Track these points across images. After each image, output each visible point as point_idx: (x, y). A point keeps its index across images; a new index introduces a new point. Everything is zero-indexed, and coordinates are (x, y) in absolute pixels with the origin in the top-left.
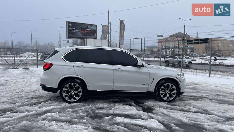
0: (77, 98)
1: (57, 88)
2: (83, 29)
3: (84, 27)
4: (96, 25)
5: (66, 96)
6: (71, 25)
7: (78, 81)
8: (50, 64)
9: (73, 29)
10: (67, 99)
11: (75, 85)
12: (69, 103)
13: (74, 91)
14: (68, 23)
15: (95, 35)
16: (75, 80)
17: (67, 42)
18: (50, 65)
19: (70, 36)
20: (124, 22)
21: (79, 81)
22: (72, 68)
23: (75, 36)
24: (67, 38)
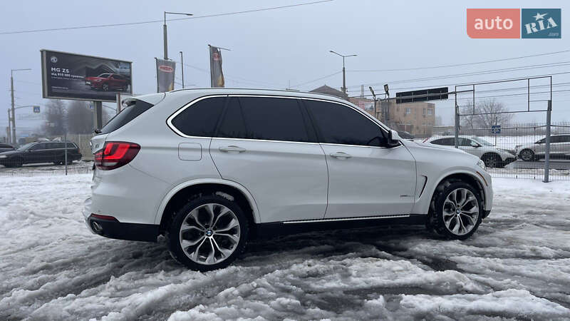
0: (228, 253)
1: (159, 224)
2: (90, 73)
3: (94, 68)
4: (130, 63)
5: (191, 249)
6: (55, 61)
7: (225, 195)
8: (129, 146)
9: (61, 72)
10: (193, 256)
11: (217, 211)
12: (204, 269)
13: (215, 229)
14: (47, 55)
15: (129, 89)
16: (219, 193)
17: (34, 112)
18: (131, 148)
19: (53, 90)
20: (219, 53)
21: (230, 198)
22: (206, 154)
23: (68, 91)
24: (44, 97)
